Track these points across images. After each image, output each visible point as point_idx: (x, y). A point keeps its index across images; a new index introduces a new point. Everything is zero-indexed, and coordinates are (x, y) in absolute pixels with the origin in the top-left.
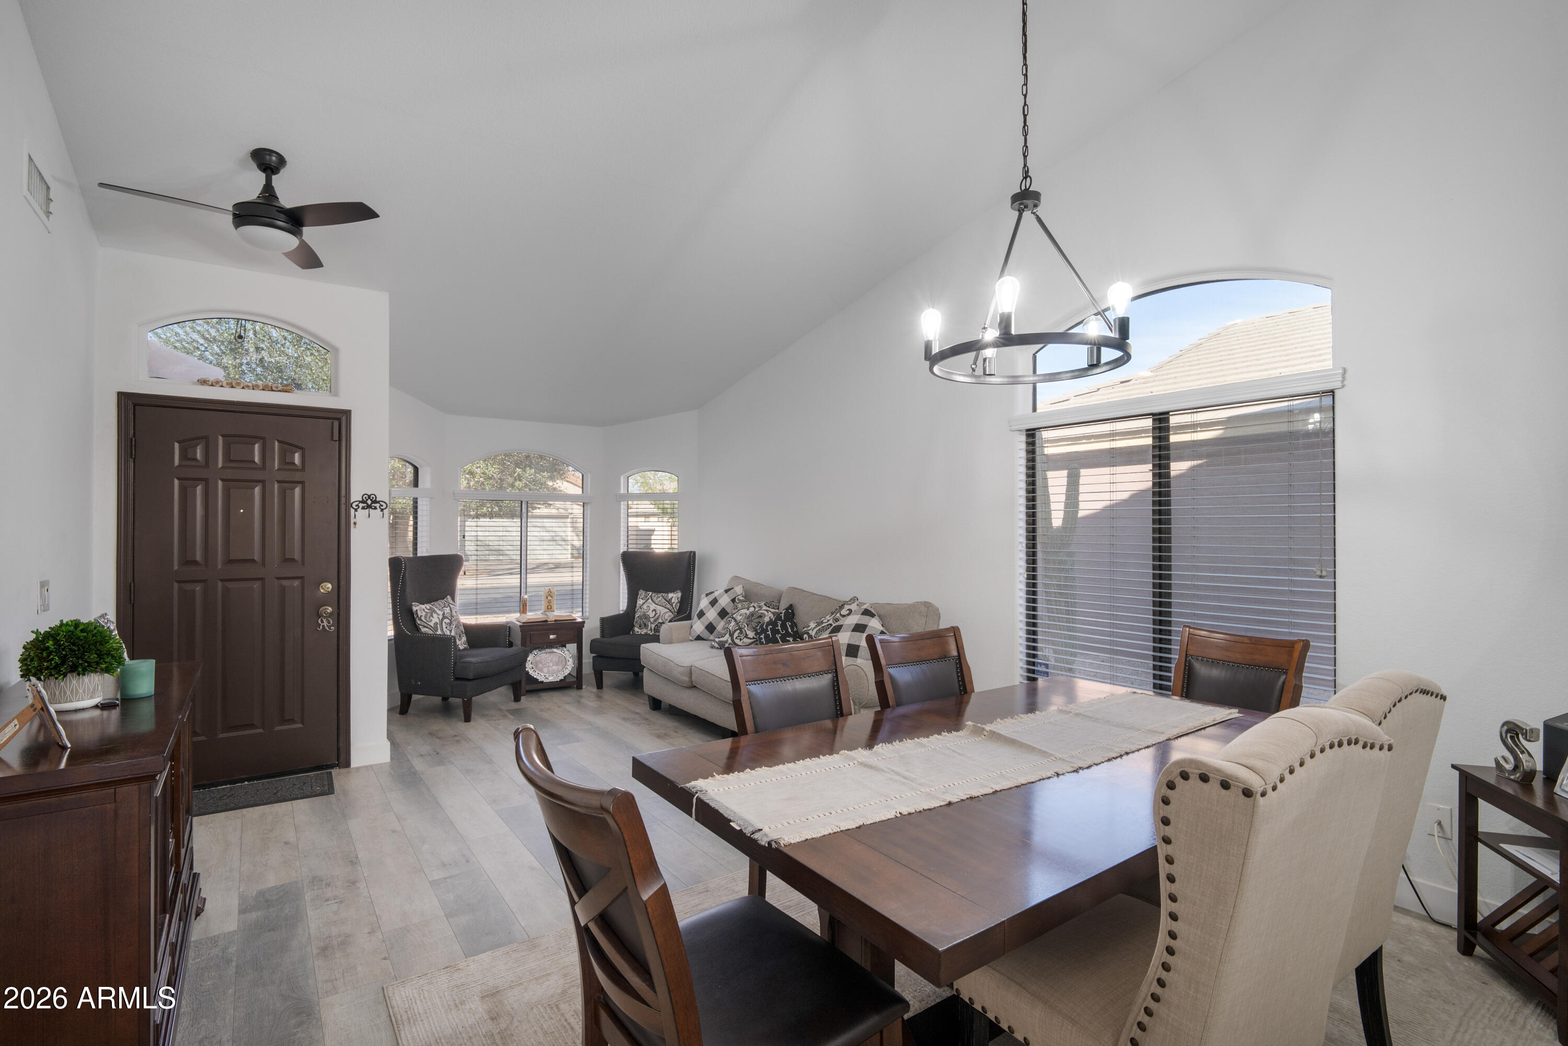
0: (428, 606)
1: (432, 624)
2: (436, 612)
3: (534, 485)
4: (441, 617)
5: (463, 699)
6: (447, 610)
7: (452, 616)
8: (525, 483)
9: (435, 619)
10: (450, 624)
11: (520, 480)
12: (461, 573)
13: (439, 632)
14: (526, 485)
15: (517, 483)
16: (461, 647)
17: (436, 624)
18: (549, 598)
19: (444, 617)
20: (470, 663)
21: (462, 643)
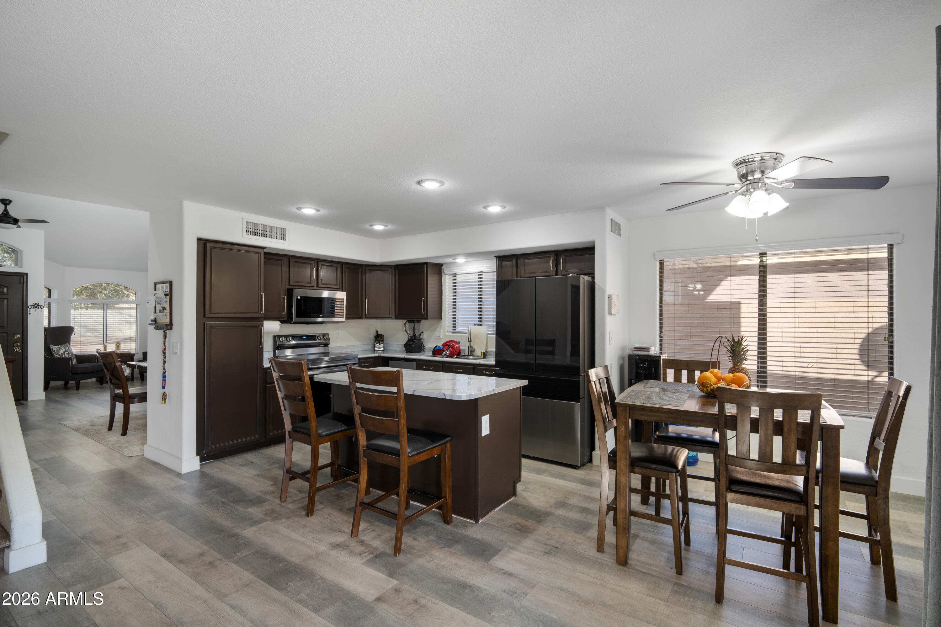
0: (58, 347)
1: (60, 353)
2: (61, 349)
3: (115, 292)
4: (64, 351)
5: (76, 381)
6: (67, 348)
7: (69, 351)
8: (109, 291)
9: (61, 352)
10: (69, 354)
11: (106, 290)
12: (73, 334)
13: (63, 356)
14: (109, 292)
15: (104, 292)
16: (74, 363)
17: (62, 353)
18: (118, 345)
19: (66, 351)
20: (79, 367)
21: (74, 362)
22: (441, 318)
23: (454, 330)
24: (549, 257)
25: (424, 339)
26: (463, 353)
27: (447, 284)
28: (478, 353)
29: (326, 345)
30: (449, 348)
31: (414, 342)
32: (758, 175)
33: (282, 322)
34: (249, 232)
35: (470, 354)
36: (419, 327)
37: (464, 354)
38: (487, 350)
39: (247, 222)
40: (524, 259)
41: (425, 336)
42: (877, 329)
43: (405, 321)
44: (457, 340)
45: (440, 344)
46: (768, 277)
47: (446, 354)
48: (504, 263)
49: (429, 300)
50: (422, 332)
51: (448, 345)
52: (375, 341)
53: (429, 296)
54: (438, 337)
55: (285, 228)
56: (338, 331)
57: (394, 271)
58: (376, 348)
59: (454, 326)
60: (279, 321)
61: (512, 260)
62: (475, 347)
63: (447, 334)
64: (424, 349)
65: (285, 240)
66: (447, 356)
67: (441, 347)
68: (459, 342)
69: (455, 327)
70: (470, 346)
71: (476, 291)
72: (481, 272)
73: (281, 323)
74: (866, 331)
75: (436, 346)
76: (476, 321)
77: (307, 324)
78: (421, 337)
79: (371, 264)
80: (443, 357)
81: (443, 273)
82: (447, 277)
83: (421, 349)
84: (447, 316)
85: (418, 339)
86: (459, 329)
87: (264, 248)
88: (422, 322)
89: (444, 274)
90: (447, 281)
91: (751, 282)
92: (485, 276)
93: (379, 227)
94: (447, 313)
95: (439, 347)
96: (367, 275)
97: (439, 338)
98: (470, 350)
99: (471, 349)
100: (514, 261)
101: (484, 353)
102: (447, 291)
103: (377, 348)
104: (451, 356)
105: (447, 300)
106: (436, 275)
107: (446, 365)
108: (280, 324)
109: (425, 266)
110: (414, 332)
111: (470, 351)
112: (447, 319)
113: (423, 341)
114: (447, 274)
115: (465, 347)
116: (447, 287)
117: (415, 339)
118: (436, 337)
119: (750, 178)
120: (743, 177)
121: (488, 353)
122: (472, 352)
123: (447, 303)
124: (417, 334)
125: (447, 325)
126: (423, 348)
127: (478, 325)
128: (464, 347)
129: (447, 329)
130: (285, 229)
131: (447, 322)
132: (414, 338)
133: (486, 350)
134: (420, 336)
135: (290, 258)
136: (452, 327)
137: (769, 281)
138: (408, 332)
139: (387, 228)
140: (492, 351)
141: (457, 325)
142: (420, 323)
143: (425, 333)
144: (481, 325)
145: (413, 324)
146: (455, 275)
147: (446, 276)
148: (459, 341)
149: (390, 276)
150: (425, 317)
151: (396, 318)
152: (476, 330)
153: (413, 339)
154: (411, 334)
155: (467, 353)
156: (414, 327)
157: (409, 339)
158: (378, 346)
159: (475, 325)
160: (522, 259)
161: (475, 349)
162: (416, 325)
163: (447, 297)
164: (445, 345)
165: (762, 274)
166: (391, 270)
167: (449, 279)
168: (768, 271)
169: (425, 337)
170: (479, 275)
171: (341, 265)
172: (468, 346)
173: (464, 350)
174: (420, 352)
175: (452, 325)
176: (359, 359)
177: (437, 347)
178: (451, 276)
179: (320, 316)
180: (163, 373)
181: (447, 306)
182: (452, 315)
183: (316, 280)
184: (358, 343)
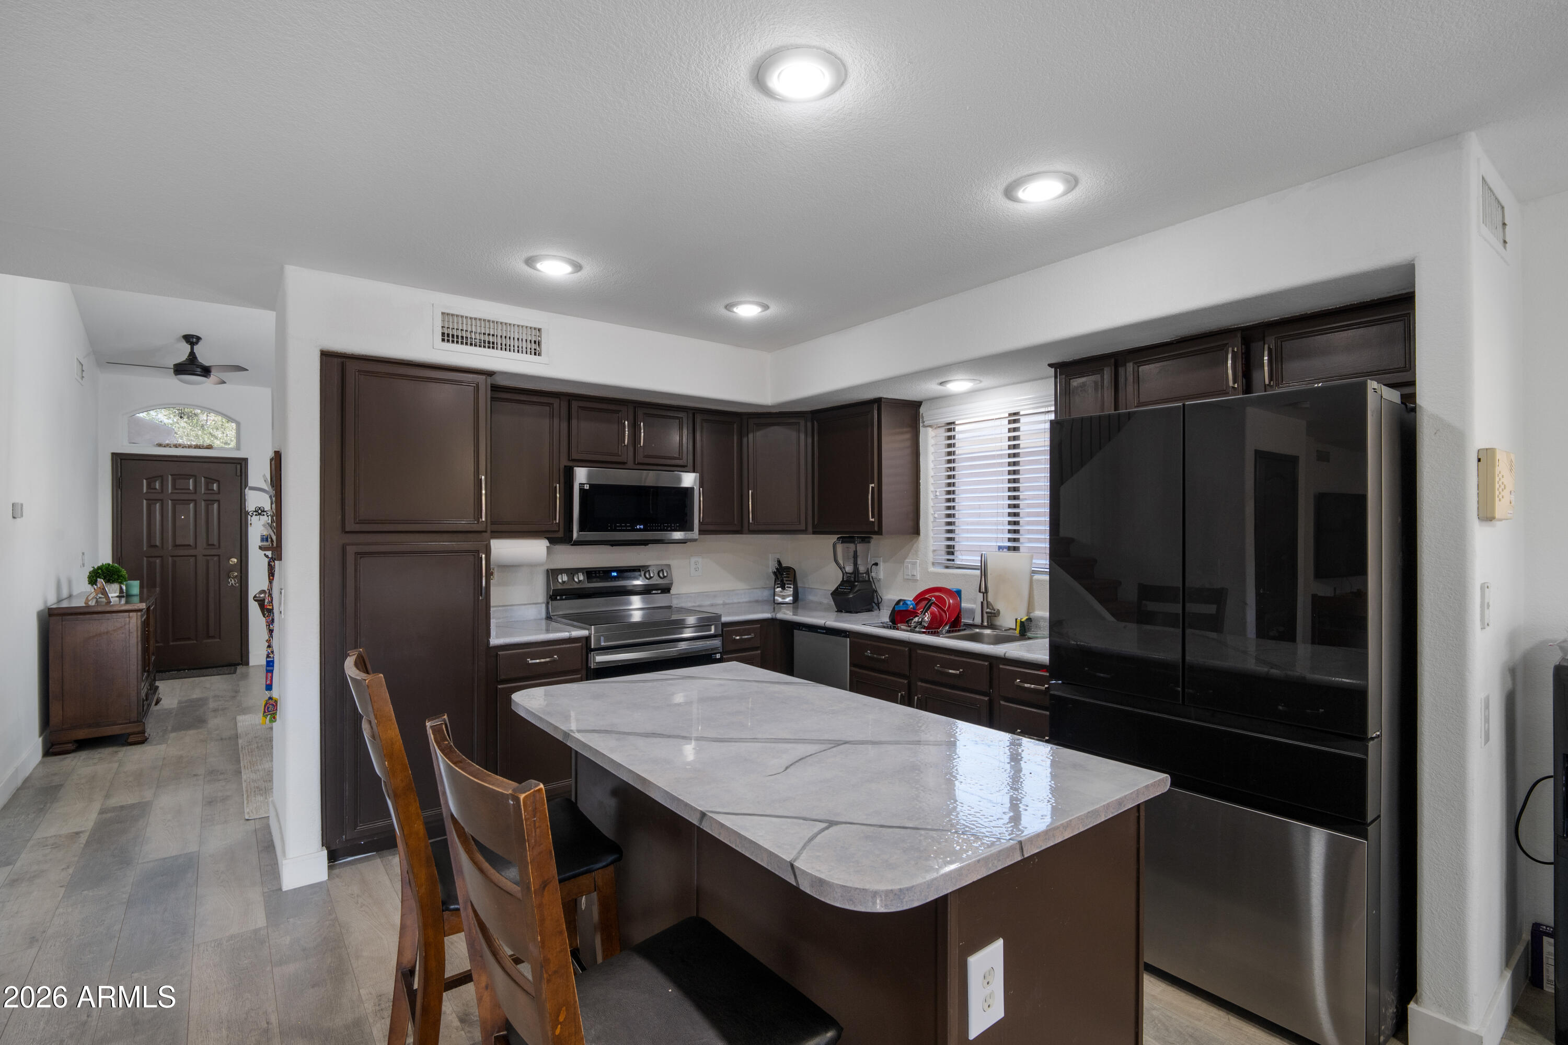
22: (917, 532)
23: (949, 560)
24: (1223, 348)
25: (879, 580)
26: (968, 618)
27: (931, 449)
28: (1008, 620)
29: (666, 590)
30: (929, 607)
31: (853, 587)
33: (553, 541)
34: (446, 337)
35: (985, 624)
36: (867, 553)
37: (970, 622)
38: (1032, 615)
39: (443, 313)
40: (1139, 364)
41: (881, 573)
43: (834, 538)
44: (951, 585)
45: (909, 596)
47: (920, 623)
48: (1075, 383)
49: (884, 488)
50: (876, 564)
51: (926, 599)
52: (775, 582)
53: (885, 479)
54: (910, 577)
55: (538, 326)
56: (693, 560)
57: (809, 424)
58: (776, 598)
59: (950, 550)
60: (548, 538)
61: (1100, 371)
62: (999, 605)
63: (932, 569)
64: (879, 604)
65: (541, 356)
66: (924, 627)
67: (909, 603)
68: (959, 593)
69: (952, 553)
70: (985, 602)
71: (1001, 465)
72: (1015, 414)
73: (550, 543)
75: (899, 601)
76: (1004, 538)
77: (612, 545)
78: (873, 574)
79: (760, 410)
80: (912, 631)
81: (921, 425)
82: (931, 432)
83: (871, 604)
84: (931, 526)
85: (865, 581)
86: (960, 557)
87: (490, 374)
88: (873, 541)
89: (924, 426)
90: (931, 441)
92: (1025, 424)
93: (748, 311)
94: (931, 519)
95: (904, 601)
96: (751, 436)
97: (913, 579)
98: (987, 613)
99: (988, 610)
100: (1107, 373)
101: (1022, 623)
102: (931, 465)
103: (779, 596)
104: (932, 628)
105: (931, 488)
106: (905, 430)
107: (919, 652)
108: (548, 545)
109: (876, 406)
110: (855, 564)
111: (985, 616)
112: (931, 534)
113: (876, 586)
114: (930, 426)
115: (975, 603)
116: (931, 457)
117: (855, 581)
118: (906, 577)
121: (1033, 623)
122: (991, 616)
123: (931, 496)
124: (862, 569)
125: (932, 548)
126: (876, 600)
127: (1009, 548)
128: (971, 603)
129: (931, 557)
130: (539, 330)
131: (931, 541)
132: (855, 578)
133: (1028, 613)
134: (868, 572)
135: (569, 401)
136: (943, 553)
138: (841, 562)
139: (768, 312)
140: (1043, 618)
141: (956, 548)
142: (869, 542)
143: (882, 566)
144: (1015, 549)
145: (852, 546)
146: (950, 427)
147: (930, 429)
148: (959, 588)
149: (802, 436)
150: (876, 529)
151: (814, 533)
152: (1000, 562)
153: (852, 579)
154: (849, 569)
155: (978, 620)
156: (855, 552)
157: (843, 580)
158: (781, 592)
159: (1000, 548)
160: (1130, 366)
161: (999, 611)
162: (860, 547)
163: (931, 481)
164: (920, 598)
166: (802, 423)
167: (936, 436)
169: (881, 576)
170: (1010, 422)
171: (691, 415)
172: (982, 603)
173: (972, 612)
174: (870, 610)
175: (944, 549)
176: (725, 625)
177: (901, 603)
178: (943, 430)
179: (638, 527)
180: (268, 656)
181: (931, 503)
182: (944, 524)
183: (631, 449)
184: (740, 586)
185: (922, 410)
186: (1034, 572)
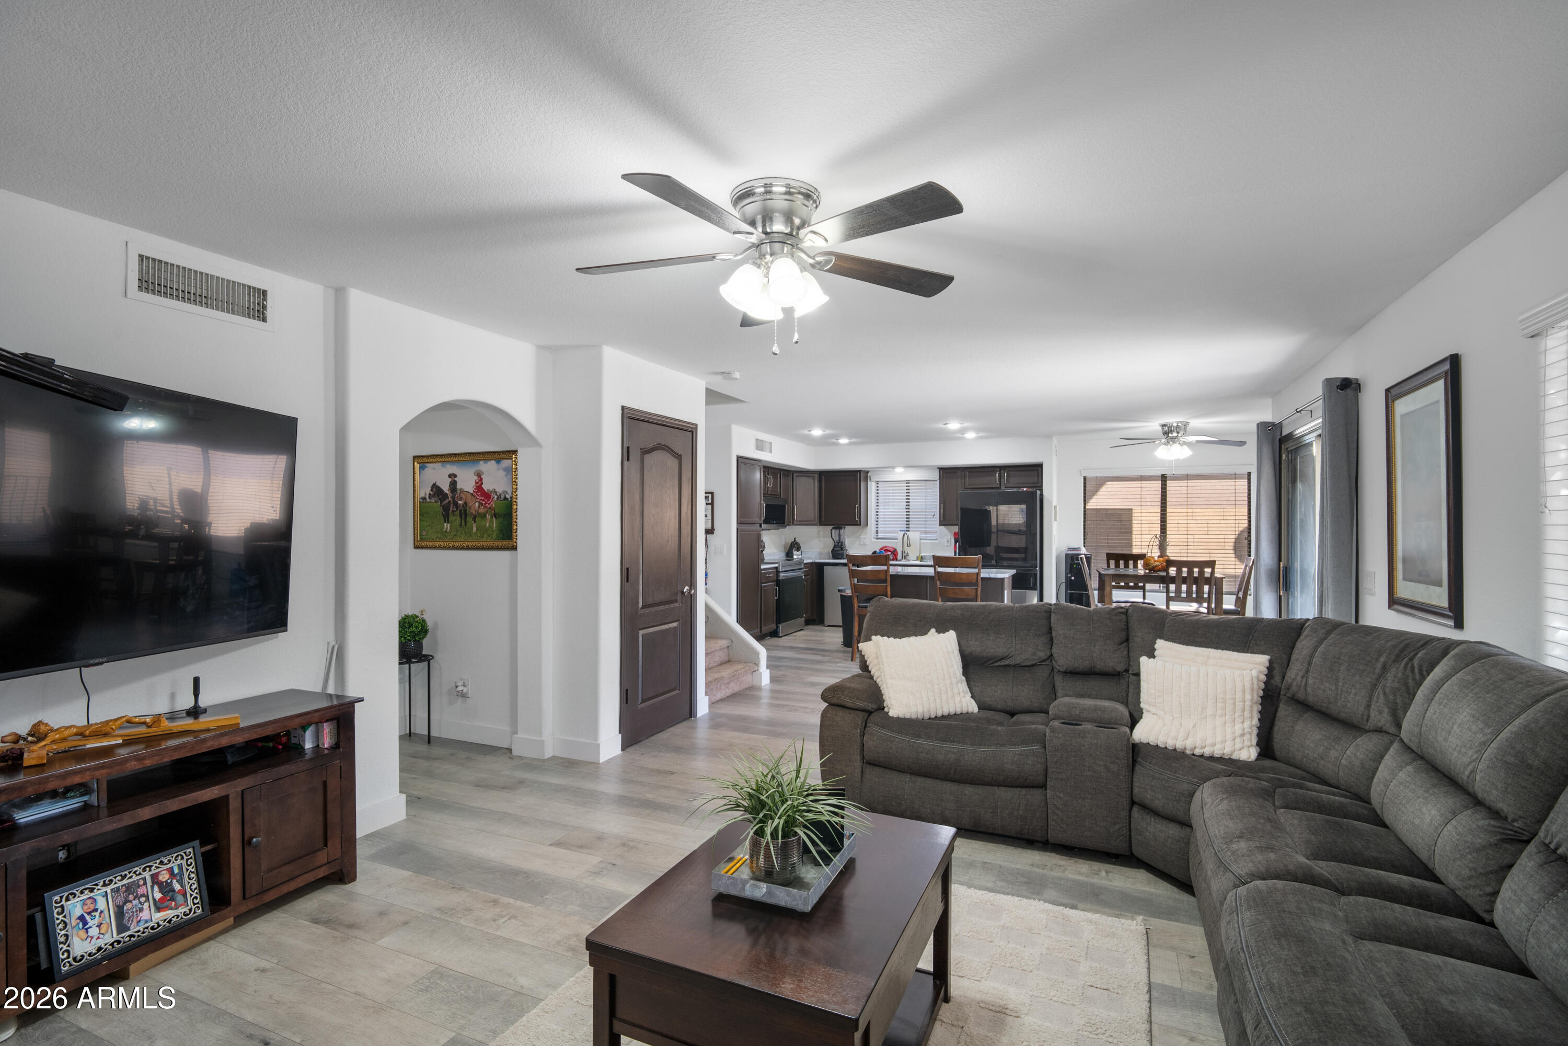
22: (867, 525)
24: (994, 472)
27: (872, 491)
28: (912, 557)
31: (841, 548)
32: (1175, 434)
34: (757, 448)
36: (844, 532)
40: (970, 472)
42: (1242, 531)
46: (1168, 482)
49: (862, 506)
50: (845, 539)
53: (862, 503)
55: (771, 442)
57: (818, 477)
62: (909, 552)
63: (873, 540)
70: (903, 551)
72: (908, 480)
74: (1234, 537)
76: (903, 527)
81: (868, 481)
87: (763, 461)
88: (846, 529)
89: (870, 481)
90: (872, 488)
91: (1155, 485)
96: (795, 481)
99: (904, 554)
102: (872, 497)
105: (872, 507)
109: (858, 473)
110: (840, 539)
111: (903, 556)
113: (847, 548)
116: (872, 494)
117: (842, 546)
119: (1170, 435)
120: (1166, 433)
122: (905, 556)
124: (842, 540)
129: (873, 535)
131: (872, 529)
134: (844, 542)
137: (1168, 485)
138: (834, 538)
145: (838, 531)
146: (877, 483)
147: (872, 483)
149: (816, 482)
151: (820, 525)
153: (840, 545)
154: (837, 540)
155: (900, 558)
156: (840, 533)
157: (835, 546)
160: (967, 472)
161: (908, 554)
162: (842, 531)
163: (872, 504)
165: (1164, 479)
166: (816, 476)
167: (874, 486)
168: (1168, 478)
170: (906, 483)
172: (901, 551)
182: (875, 521)
185: (869, 474)
186: (921, 539)
